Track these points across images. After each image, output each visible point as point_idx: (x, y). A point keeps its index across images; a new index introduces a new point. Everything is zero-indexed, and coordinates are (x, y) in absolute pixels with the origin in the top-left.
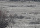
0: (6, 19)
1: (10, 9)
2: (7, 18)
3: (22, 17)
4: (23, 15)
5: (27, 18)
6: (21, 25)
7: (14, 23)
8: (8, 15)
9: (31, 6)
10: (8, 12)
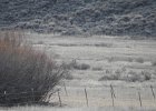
0: (54, 71)
1: (62, 51)
2: (56, 68)
3: (85, 67)
4: (87, 63)
5: (94, 69)
6: (82, 83)
7: (70, 78)
8: (59, 62)
9: (103, 45)
10: (57, 56)
